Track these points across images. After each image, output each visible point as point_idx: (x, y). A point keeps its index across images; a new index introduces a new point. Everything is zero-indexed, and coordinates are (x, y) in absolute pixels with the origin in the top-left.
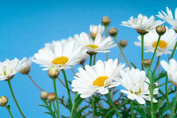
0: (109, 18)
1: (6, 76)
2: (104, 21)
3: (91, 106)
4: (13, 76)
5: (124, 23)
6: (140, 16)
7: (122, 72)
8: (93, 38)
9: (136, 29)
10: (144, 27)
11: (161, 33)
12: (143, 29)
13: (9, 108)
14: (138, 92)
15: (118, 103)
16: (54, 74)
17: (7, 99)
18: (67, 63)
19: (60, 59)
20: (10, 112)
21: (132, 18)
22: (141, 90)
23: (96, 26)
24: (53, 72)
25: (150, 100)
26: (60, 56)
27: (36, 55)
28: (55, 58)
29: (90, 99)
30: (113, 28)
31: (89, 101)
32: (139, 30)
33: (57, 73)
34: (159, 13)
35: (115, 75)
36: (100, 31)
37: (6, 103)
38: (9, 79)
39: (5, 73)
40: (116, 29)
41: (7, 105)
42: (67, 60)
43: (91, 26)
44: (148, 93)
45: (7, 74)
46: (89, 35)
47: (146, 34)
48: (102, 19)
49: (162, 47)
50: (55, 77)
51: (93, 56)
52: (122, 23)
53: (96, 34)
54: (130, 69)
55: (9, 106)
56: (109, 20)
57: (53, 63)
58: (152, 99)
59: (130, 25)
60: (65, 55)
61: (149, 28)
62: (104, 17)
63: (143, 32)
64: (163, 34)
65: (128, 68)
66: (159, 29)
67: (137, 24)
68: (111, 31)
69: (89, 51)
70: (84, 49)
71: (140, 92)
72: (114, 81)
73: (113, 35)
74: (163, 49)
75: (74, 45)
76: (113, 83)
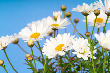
0: (65, 6)
1: (2, 47)
2: (62, 8)
3: (57, 61)
4: (7, 47)
5: (74, 9)
6: (84, 4)
7: (73, 41)
8: (56, 20)
9: (82, 13)
10: (87, 11)
11: (97, 15)
12: (86, 12)
13: (5, 67)
14: (84, 52)
15: (74, 59)
16: (31, 44)
17: (3, 61)
18: (39, 37)
19: (35, 34)
20: (5, 69)
21: (79, 6)
22: (86, 52)
23: (57, 12)
24: (30, 43)
25: (91, 57)
26: (35, 33)
27: (20, 33)
28: (32, 34)
29: (56, 57)
30: (68, 12)
31: (56, 58)
32: (84, 13)
33: (33, 44)
34: (94, 2)
35: (69, 43)
36: (59, 15)
37: (3, 64)
38: (4, 49)
39: (1, 45)
40: (70, 13)
41: (3, 65)
42: (40, 35)
43: (54, 12)
44: (90, 53)
45: (2, 45)
46: (53, 18)
47: (88, 15)
48: (61, 7)
49: (100, 22)
50: (32, 46)
51: (56, 31)
52: (73, 9)
53: (57, 17)
54: (78, 39)
55: (4, 66)
56: (65, 7)
57: (30, 37)
58: (92, 57)
59: (77, 10)
60: (38, 32)
61: (90, 11)
62: (62, 6)
63: (86, 14)
64: (98, 15)
65: (77, 38)
66: (96, 12)
67: (82, 9)
68: (67, 14)
69: (53, 28)
70: (50, 27)
71: (85, 53)
72: (68, 47)
73: (68, 16)
74: (100, 24)
75: (44, 25)
76: (68, 48)
